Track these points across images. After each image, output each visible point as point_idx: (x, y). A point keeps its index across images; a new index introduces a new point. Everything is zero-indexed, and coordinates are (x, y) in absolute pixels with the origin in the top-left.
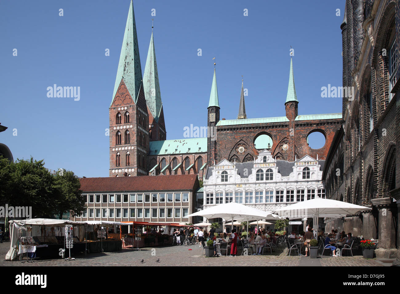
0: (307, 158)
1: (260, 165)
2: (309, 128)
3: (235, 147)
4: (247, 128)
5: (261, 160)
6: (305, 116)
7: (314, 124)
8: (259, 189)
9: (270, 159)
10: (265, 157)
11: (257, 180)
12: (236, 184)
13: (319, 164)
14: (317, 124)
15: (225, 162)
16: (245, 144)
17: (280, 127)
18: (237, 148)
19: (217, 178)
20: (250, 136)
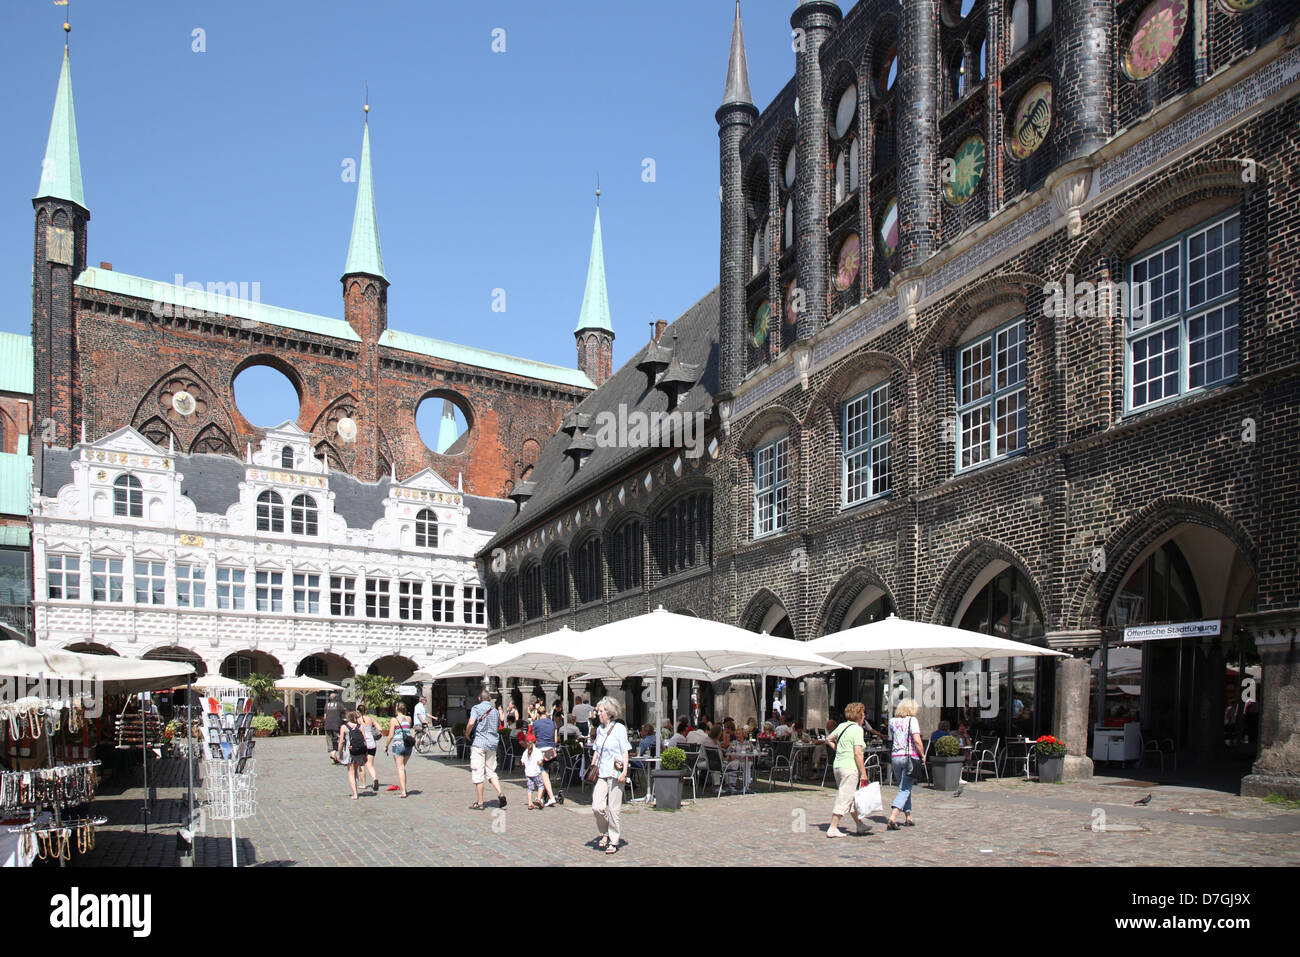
0: (430, 480)
1: (270, 474)
2: (425, 380)
3: (158, 388)
4: (207, 327)
5: (275, 457)
6: (411, 337)
7: (440, 372)
8: (270, 561)
9: (306, 459)
10: (288, 451)
11: (259, 528)
12: (177, 533)
13: (465, 504)
14: (449, 376)
15: (130, 440)
16: (197, 386)
17: (328, 353)
18: (167, 392)
19: (95, 497)
20: (220, 361)
